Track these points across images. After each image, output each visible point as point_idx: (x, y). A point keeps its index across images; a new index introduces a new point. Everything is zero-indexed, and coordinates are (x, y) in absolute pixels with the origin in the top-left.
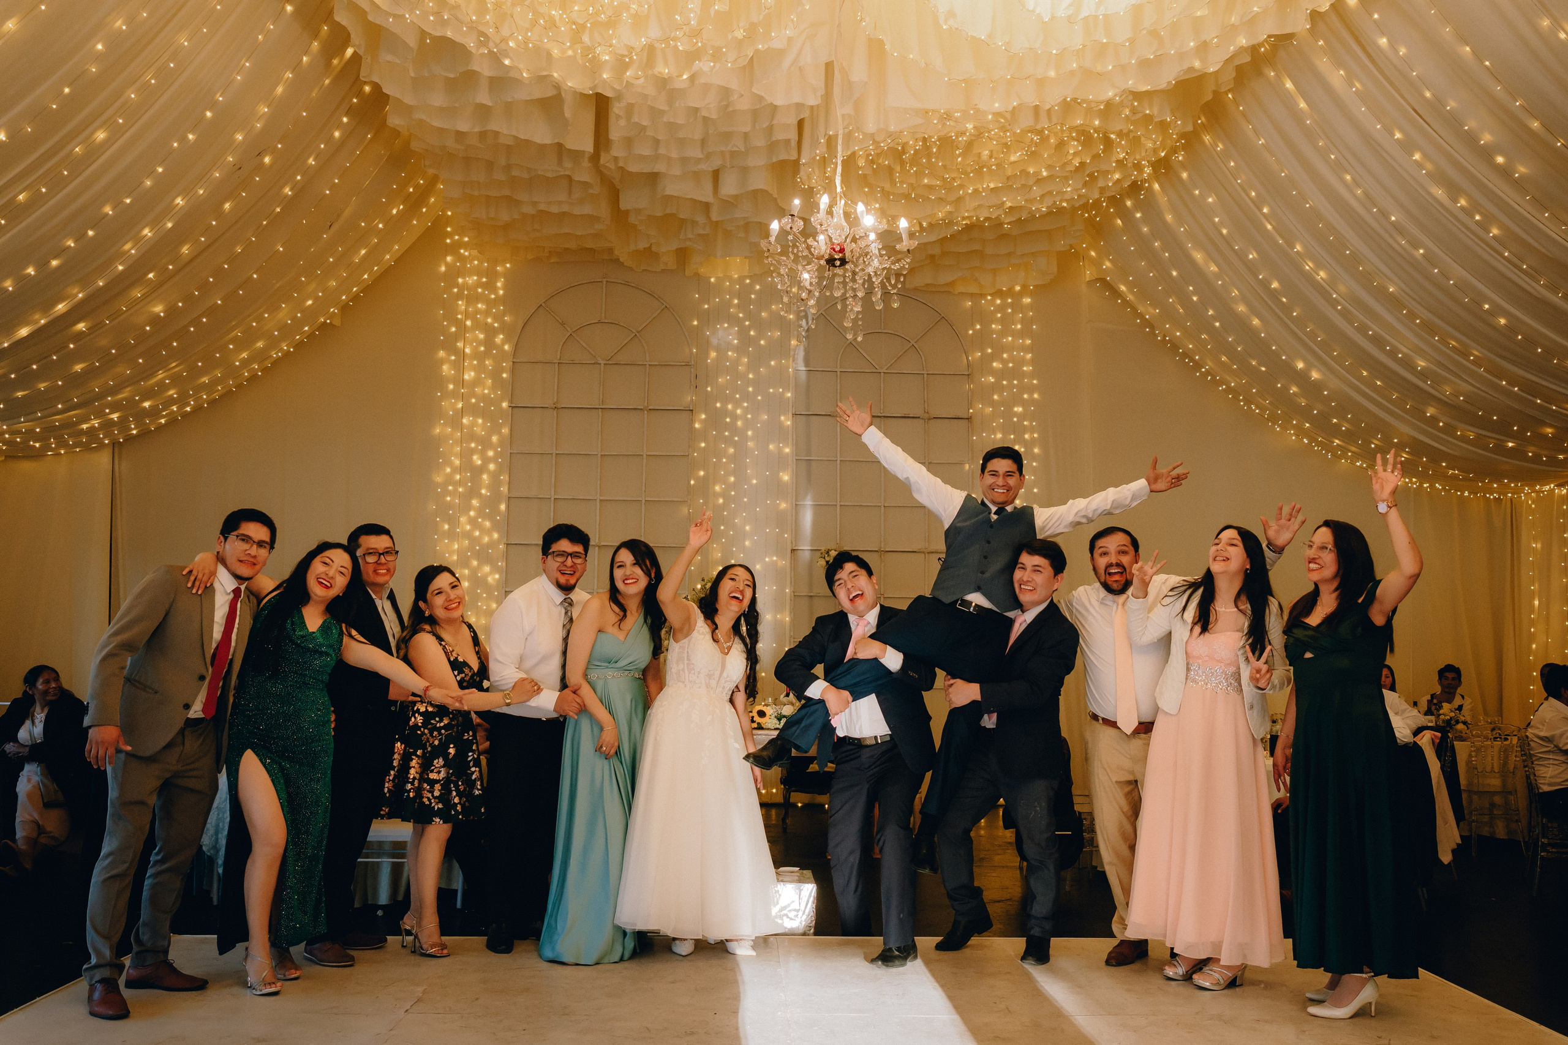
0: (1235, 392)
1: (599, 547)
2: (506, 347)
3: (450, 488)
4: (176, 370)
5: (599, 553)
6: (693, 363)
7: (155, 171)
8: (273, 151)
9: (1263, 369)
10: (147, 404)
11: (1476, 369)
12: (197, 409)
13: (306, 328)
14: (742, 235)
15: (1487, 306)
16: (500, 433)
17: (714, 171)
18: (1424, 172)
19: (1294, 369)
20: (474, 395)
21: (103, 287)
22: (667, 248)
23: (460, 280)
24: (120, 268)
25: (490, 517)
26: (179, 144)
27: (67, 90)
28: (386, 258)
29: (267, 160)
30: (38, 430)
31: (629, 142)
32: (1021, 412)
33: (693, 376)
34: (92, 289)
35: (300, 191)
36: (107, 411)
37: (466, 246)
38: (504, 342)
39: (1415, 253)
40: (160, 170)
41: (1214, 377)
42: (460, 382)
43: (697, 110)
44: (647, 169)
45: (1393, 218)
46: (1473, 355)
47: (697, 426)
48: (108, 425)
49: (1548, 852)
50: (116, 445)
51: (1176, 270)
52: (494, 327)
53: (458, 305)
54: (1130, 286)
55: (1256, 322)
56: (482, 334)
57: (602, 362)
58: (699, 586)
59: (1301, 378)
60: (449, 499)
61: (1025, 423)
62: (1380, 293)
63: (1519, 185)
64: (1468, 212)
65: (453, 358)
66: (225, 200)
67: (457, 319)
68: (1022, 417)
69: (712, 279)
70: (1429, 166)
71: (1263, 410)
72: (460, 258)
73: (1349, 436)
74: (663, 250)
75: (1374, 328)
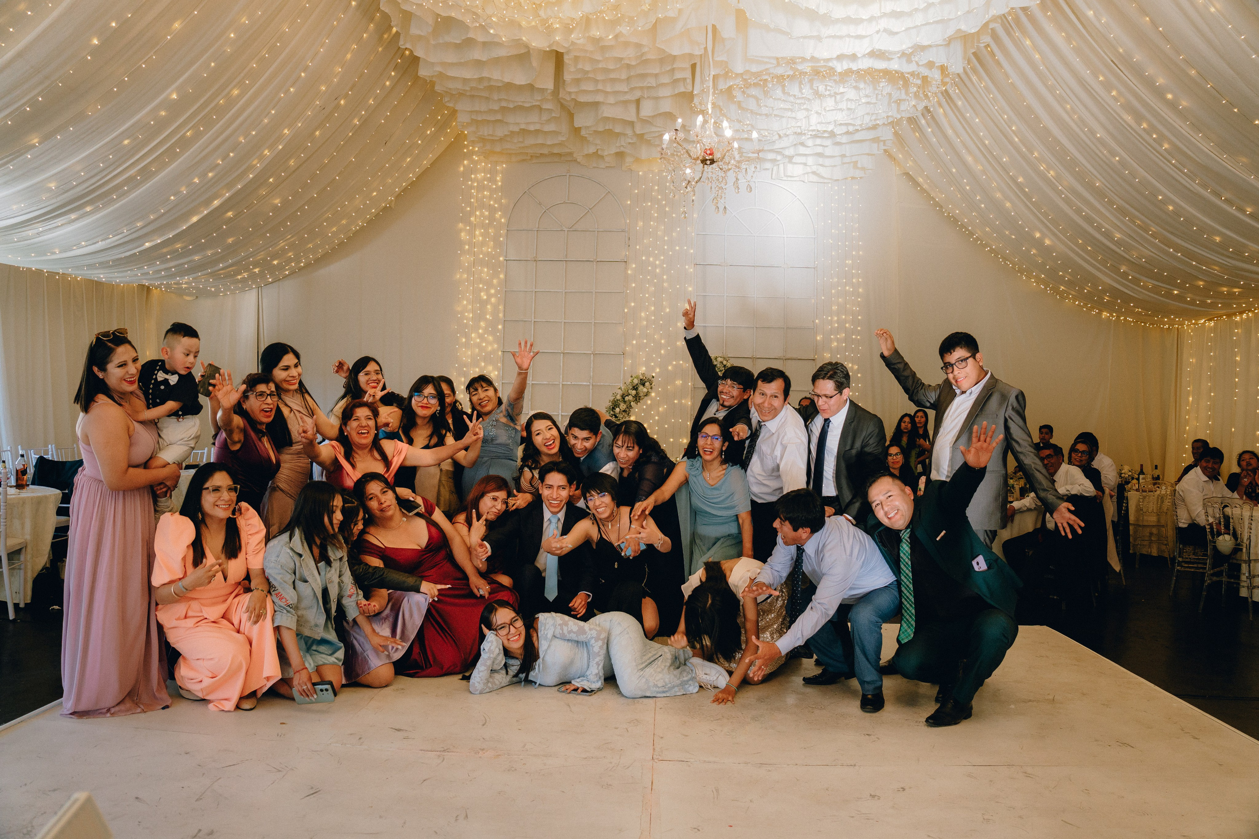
0: (996, 252)
2: (503, 220)
3: (466, 314)
4: (291, 240)
6: (627, 229)
7: (270, 113)
8: (346, 96)
9: (1014, 237)
10: (275, 262)
11: (1153, 240)
12: (307, 265)
13: (373, 211)
15: (1160, 197)
16: (498, 277)
17: (635, 100)
18: (1119, 104)
19: (1034, 238)
20: (481, 252)
21: (241, 188)
22: (609, 152)
23: (473, 176)
24: (251, 176)
25: (492, 334)
26: (285, 95)
27: (213, 64)
28: (424, 163)
29: (342, 102)
30: (211, 280)
31: (577, 81)
32: (851, 264)
33: (627, 239)
34: (234, 190)
35: (365, 122)
36: (251, 267)
37: (476, 153)
38: (501, 217)
39: (1113, 160)
40: (273, 112)
41: (982, 242)
42: (472, 244)
43: (622, 59)
44: (590, 99)
45: (1098, 135)
46: (1151, 230)
47: (629, 272)
48: (253, 276)
49: (1182, 566)
50: (259, 288)
51: (955, 168)
52: (495, 207)
53: (471, 192)
54: (925, 177)
55: (1008, 205)
56: (487, 211)
57: (566, 230)
58: (628, 380)
59: (1039, 244)
60: (465, 321)
61: (853, 271)
62: (1091, 187)
63: (1182, 114)
64: (1148, 132)
65: (468, 228)
66: (316, 130)
67: (471, 202)
68: (852, 267)
69: (640, 173)
70: (1122, 100)
71: (1014, 264)
72: (473, 161)
73: (1071, 284)
74: (606, 153)
75: (1086, 210)
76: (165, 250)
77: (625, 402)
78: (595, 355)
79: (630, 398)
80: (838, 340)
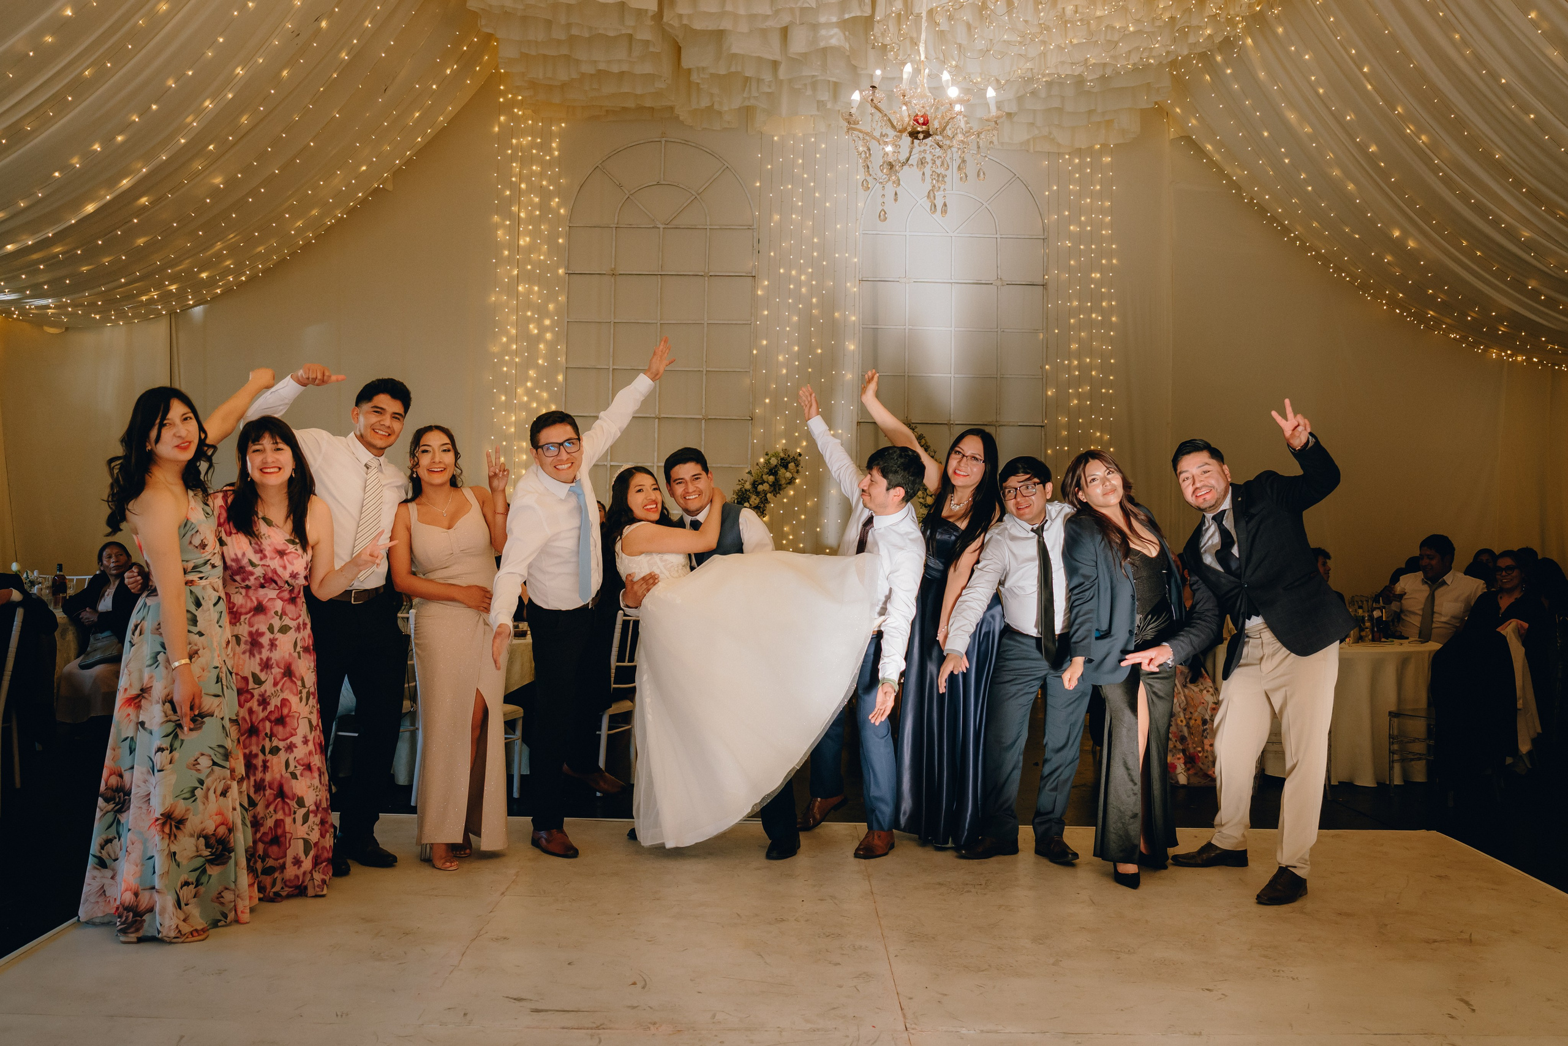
0: (1326, 261)
1: (659, 418)
2: (562, 211)
3: (507, 358)
4: (233, 240)
5: (659, 426)
6: (755, 226)
7: (216, 40)
8: (330, 15)
9: (1357, 236)
10: (204, 275)
12: (251, 279)
13: (360, 195)
14: (809, 92)
16: (557, 301)
17: (781, 29)
18: (1540, 32)
19: (1390, 238)
20: (530, 262)
21: (166, 160)
22: (731, 104)
23: (514, 141)
24: (183, 141)
25: (548, 388)
26: (239, 13)
28: (439, 120)
29: (324, 24)
30: (100, 303)
32: (1099, 278)
33: (756, 241)
34: (154, 163)
35: (357, 56)
36: (167, 283)
37: (521, 105)
38: (559, 206)
39: (1526, 118)
40: (221, 40)
41: (1303, 243)
42: (516, 249)
44: (712, 26)
45: (1503, 81)
47: (760, 292)
48: (166, 297)
50: (173, 316)
51: (1267, 130)
52: (550, 190)
53: (512, 167)
54: (1218, 145)
55: (1351, 187)
56: (537, 197)
57: (662, 226)
58: (762, 460)
59: (1398, 247)
60: (505, 369)
61: (1103, 290)
62: (1486, 160)
65: (508, 223)
66: (284, 67)
67: (511, 181)
68: (1100, 283)
69: (776, 138)
70: (1545, 25)
71: (1354, 278)
72: (513, 117)
73: (1445, 308)
74: (726, 108)
75: (1477, 196)
76: (35, 256)
77: (758, 494)
78: (707, 420)
79: (766, 487)
80: (1079, 396)
